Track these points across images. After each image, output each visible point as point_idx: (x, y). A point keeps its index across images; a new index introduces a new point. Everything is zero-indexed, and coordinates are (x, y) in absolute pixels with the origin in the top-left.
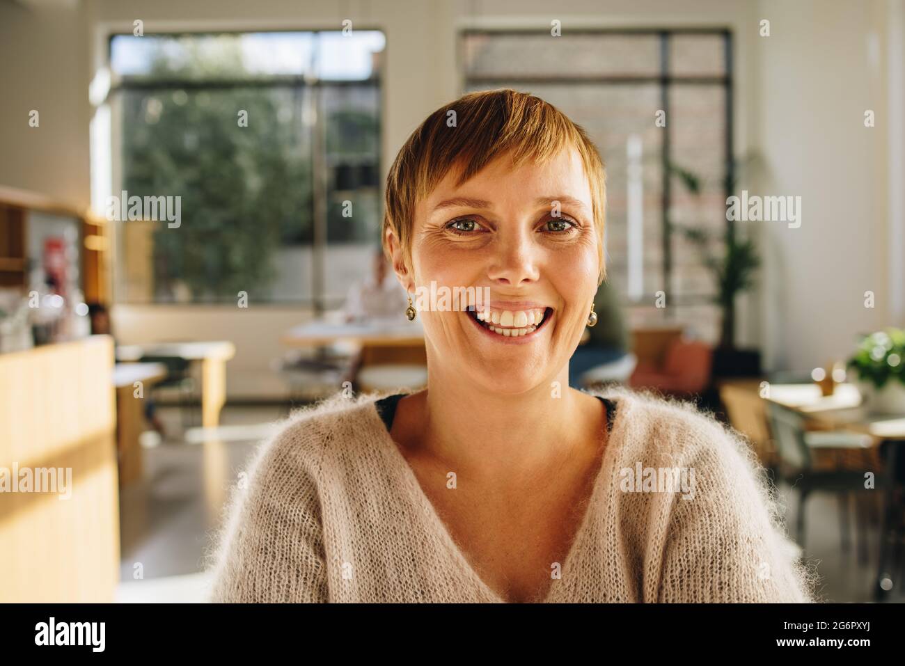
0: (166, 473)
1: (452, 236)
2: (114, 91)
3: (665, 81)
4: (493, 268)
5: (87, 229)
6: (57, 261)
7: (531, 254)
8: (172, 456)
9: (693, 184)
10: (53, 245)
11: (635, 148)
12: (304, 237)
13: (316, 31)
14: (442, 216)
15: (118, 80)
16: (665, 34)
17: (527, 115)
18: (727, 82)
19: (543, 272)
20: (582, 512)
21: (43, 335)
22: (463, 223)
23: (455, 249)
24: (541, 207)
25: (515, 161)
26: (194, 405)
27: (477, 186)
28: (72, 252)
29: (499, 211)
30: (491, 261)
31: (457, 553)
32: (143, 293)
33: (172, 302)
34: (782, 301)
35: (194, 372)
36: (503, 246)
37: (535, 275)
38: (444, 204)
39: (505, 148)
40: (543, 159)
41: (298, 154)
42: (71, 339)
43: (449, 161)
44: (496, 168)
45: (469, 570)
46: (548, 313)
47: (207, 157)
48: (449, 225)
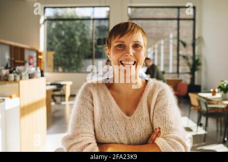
0: (57, 111)
1: (118, 48)
2: (45, 20)
3: (178, 19)
4: (125, 54)
5: (38, 54)
6: (31, 61)
7: (132, 51)
8: (58, 107)
9: (185, 45)
10: (31, 57)
11: (171, 36)
12: (90, 57)
13: (94, 7)
14: (116, 44)
15: (46, 18)
16: (179, 8)
17: (132, 26)
18: (194, 19)
19: (134, 55)
20: (140, 99)
21: (31, 76)
22: (120, 46)
23: (118, 50)
24: (134, 43)
25: (129, 35)
26: (63, 96)
27: (122, 39)
28: (35, 59)
29: (126, 43)
30: (125, 52)
31: (117, 106)
32: (51, 69)
33: (58, 72)
34: (206, 74)
35: (63, 88)
36: (127, 49)
37: (133, 55)
38: (116, 42)
39: (128, 32)
40: (134, 34)
41: (89, 37)
42: (37, 77)
43: (117, 34)
44: (126, 36)
45: (119, 109)
46: (135, 62)
47: (67, 37)
48: (117, 46)
